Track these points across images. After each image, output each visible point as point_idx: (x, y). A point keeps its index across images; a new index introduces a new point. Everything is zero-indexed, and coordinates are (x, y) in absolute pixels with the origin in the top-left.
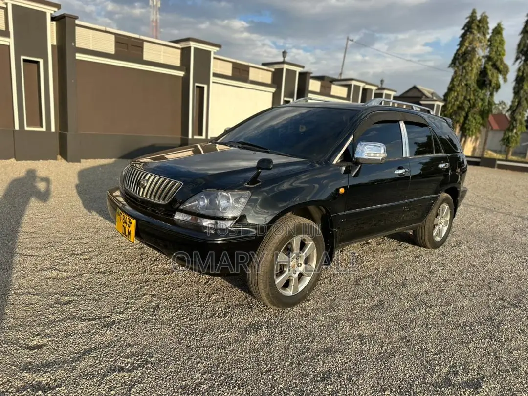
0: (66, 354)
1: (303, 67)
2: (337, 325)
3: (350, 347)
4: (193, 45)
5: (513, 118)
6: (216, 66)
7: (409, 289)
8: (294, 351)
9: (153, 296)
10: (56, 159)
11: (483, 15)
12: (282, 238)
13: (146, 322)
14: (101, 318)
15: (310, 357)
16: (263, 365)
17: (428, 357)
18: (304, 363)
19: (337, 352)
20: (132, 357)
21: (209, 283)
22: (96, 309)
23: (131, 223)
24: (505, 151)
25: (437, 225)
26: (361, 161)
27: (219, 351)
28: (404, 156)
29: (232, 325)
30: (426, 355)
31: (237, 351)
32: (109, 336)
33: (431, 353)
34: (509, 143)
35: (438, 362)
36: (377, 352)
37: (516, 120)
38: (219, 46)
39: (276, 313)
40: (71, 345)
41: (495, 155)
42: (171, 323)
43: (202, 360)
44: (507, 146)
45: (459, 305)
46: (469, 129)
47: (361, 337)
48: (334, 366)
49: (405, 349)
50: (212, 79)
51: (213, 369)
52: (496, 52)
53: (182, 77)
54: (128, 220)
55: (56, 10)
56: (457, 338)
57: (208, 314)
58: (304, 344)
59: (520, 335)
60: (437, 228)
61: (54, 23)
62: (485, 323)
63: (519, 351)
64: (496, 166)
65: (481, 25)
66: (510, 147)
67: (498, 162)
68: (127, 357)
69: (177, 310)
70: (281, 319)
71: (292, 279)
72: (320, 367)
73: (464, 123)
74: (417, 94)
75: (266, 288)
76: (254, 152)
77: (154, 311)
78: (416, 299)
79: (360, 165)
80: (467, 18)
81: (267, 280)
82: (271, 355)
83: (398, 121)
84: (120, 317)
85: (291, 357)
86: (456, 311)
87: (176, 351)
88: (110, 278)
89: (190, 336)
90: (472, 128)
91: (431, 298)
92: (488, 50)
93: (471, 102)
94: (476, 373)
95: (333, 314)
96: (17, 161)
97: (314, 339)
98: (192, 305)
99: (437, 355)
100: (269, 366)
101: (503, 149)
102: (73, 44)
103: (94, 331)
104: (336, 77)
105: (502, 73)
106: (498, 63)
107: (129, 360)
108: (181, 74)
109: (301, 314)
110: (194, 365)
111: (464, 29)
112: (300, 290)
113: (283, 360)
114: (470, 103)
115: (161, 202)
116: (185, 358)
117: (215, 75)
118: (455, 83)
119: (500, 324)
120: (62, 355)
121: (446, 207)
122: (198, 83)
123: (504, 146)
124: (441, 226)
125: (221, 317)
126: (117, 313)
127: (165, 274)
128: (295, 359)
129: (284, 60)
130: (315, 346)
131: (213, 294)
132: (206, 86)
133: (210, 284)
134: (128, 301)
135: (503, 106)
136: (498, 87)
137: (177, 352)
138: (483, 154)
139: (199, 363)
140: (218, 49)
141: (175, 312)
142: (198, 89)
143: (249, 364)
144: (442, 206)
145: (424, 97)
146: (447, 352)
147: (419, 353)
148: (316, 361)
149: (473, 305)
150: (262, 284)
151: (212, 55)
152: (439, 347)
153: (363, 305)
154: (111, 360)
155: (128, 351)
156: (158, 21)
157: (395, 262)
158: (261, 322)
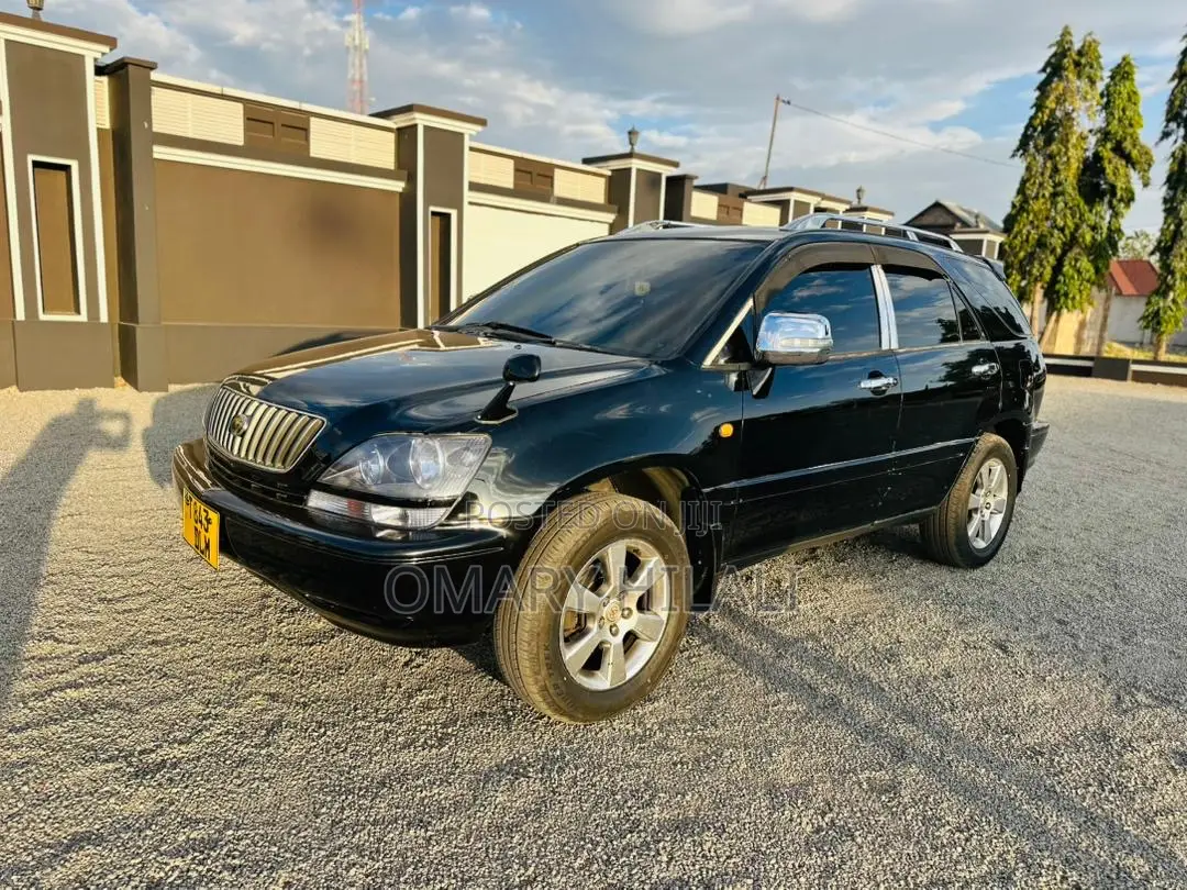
0: (25, 849)
1: (676, 165)
2: (715, 761)
3: (743, 815)
4: (422, 120)
5: (1167, 268)
6: (476, 168)
7: (905, 666)
8: (599, 830)
9: (273, 697)
10: (112, 385)
11: (1089, 39)
12: (575, 549)
13: (243, 762)
14: (132, 755)
15: (638, 845)
16: (516, 867)
17: (939, 837)
18: (621, 860)
19: (709, 828)
20: (188, 853)
21: (414, 664)
22: (126, 732)
23: (209, 521)
24: (1151, 343)
25: (976, 510)
26: (772, 359)
27: (412, 832)
28: (885, 346)
29: (456, 765)
30: (933, 834)
31: (457, 831)
32: (141, 801)
33: (948, 828)
34: (1159, 323)
35: (964, 849)
36: (809, 829)
37: (1172, 273)
38: (483, 122)
39: (568, 734)
40: (42, 825)
41: (1128, 353)
42: (303, 763)
43: (363, 857)
44: (1155, 330)
45: (1026, 704)
46: (1066, 295)
47: (772, 790)
48: (697, 867)
49: (882, 818)
50: (468, 196)
51: (387, 881)
52: (1120, 120)
53: (401, 194)
54: (204, 514)
55: (106, 49)
56: (1014, 787)
57: (400, 739)
58: (627, 810)
59: (1176, 774)
60: (977, 518)
61: (105, 79)
62: (1087, 748)
63: (1171, 817)
64: (1130, 374)
65: (1083, 61)
66: (1163, 332)
67: (1134, 367)
68: (177, 853)
69: (325, 733)
70: (579, 749)
71: (608, 649)
72: (660, 871)
73: (1054, 281)
74: (943, 219)
75: (537, 673)
76: (516, 344)
77: (268, 734)
78: (919, 691)
79: (770, 369)
80: (1051, 46)
81: (541, 651)
82: (540, 842)
83: (868, 266)
84: (178, 752)
85: (590, 845)
86: (1016, 718)
87: (302, 834)
88: (177, 656)
89: (344, 797)
90: (1073, 291)
91: (957, 688)
92: (1104, 114)
93: (1067, 232)
94: (1059, 878)
95: (711, 732)
96: (21, 391)
97: (653, 797)
98: (364, 718)
99: (961, 832)
100: (532, 869)
101: (1146, 340)
102: (146, 125)
103: (106, 789)
104: (756, 186)
105: (1138, 167)
106: (1127, 145)
107: (179, 862)
108: (398, 186)
109: (632, 733)
110: (340, 871)
111: (1044, 70)
112: (630, 675)
113: (569, 853)
114: (1065, 235)
115: (278, 468)
116: (323, 853)
117: (475, 187)
118: (1028, 192)
119: (1124, 747)
120: (14, 852)
121: (997, 467)
122: (436, 205)
123: (1148, 332)
124: (987, 513)
125: (432, 747)
126: (175, 741)
127: (311, 645)
128: (599, 849)
129: (632, 148)
130: (656, 816)
131: (420, 690)
132: (454, 213)
133: (419, 666)
134: (208, 710)
135: (1145, 242)
136: (1130, 199)
137: (304, 837)
138: (1099, 351)
139: (354, 865)
140: (479, 128)
141: (320, 737)
142: (438, 219)
143: (482, 865)
144: (987, 464)
145: (958, 225)
146: (989, 823)
147: (917, 827)
148: (652, 853)
149: (1062, 702)
150: (527, 664)
151: (467, 143)
152: (968, 809)
153: (788, 709)
154: (133, 862)
155: (182, 838)
156: (365, 78)
157: (876, 601)
158: (528, 758)
